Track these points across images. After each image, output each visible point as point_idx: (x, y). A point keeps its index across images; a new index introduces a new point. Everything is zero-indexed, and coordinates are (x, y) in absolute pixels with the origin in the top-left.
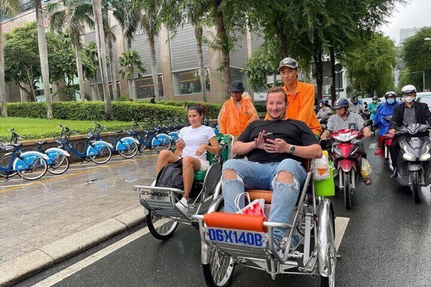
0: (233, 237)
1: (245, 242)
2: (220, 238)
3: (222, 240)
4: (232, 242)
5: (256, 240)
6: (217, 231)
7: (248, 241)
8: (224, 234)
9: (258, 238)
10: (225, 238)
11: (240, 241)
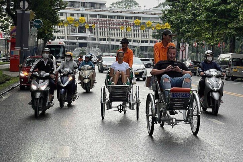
0: (180, 96)
1: (184, 97)
2: (176, 96)
3: (176, 97)
4: (179, 97)
5: (188, 96)
6: (175, 94)
7: (185, 97)
8: (177, 95)
9: (189, 95)
10: (177, 96)
11: (182, 96)
